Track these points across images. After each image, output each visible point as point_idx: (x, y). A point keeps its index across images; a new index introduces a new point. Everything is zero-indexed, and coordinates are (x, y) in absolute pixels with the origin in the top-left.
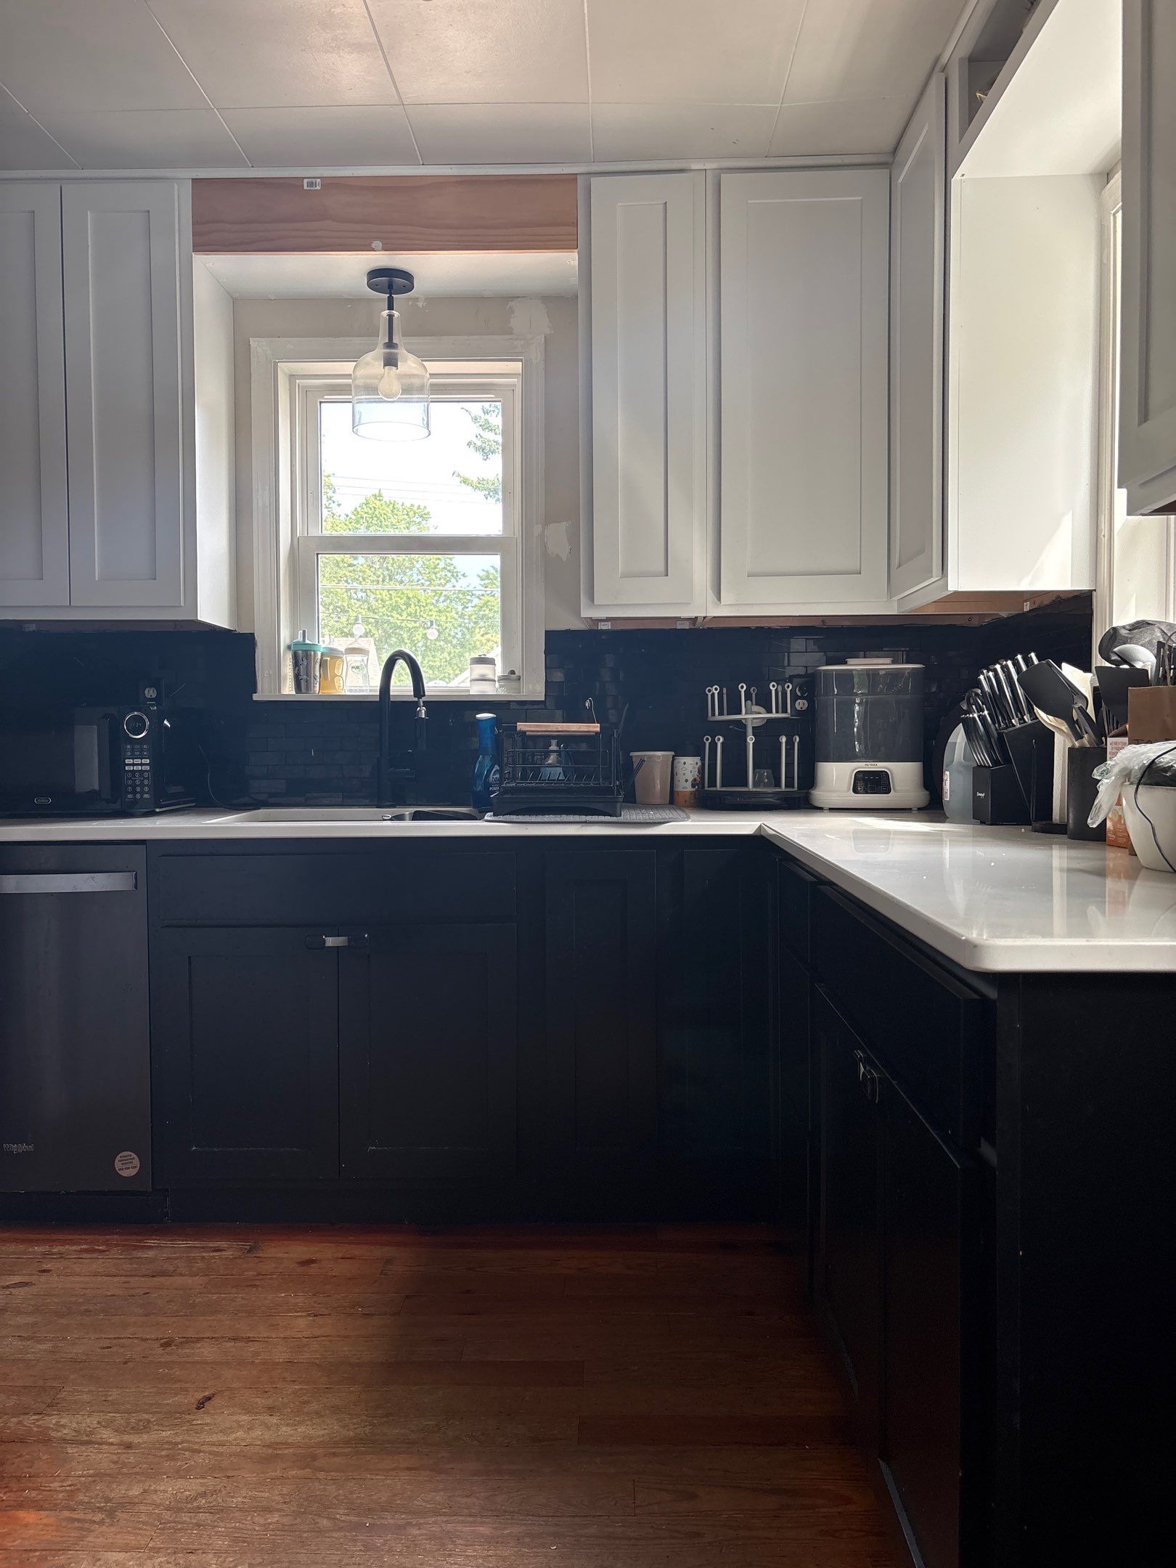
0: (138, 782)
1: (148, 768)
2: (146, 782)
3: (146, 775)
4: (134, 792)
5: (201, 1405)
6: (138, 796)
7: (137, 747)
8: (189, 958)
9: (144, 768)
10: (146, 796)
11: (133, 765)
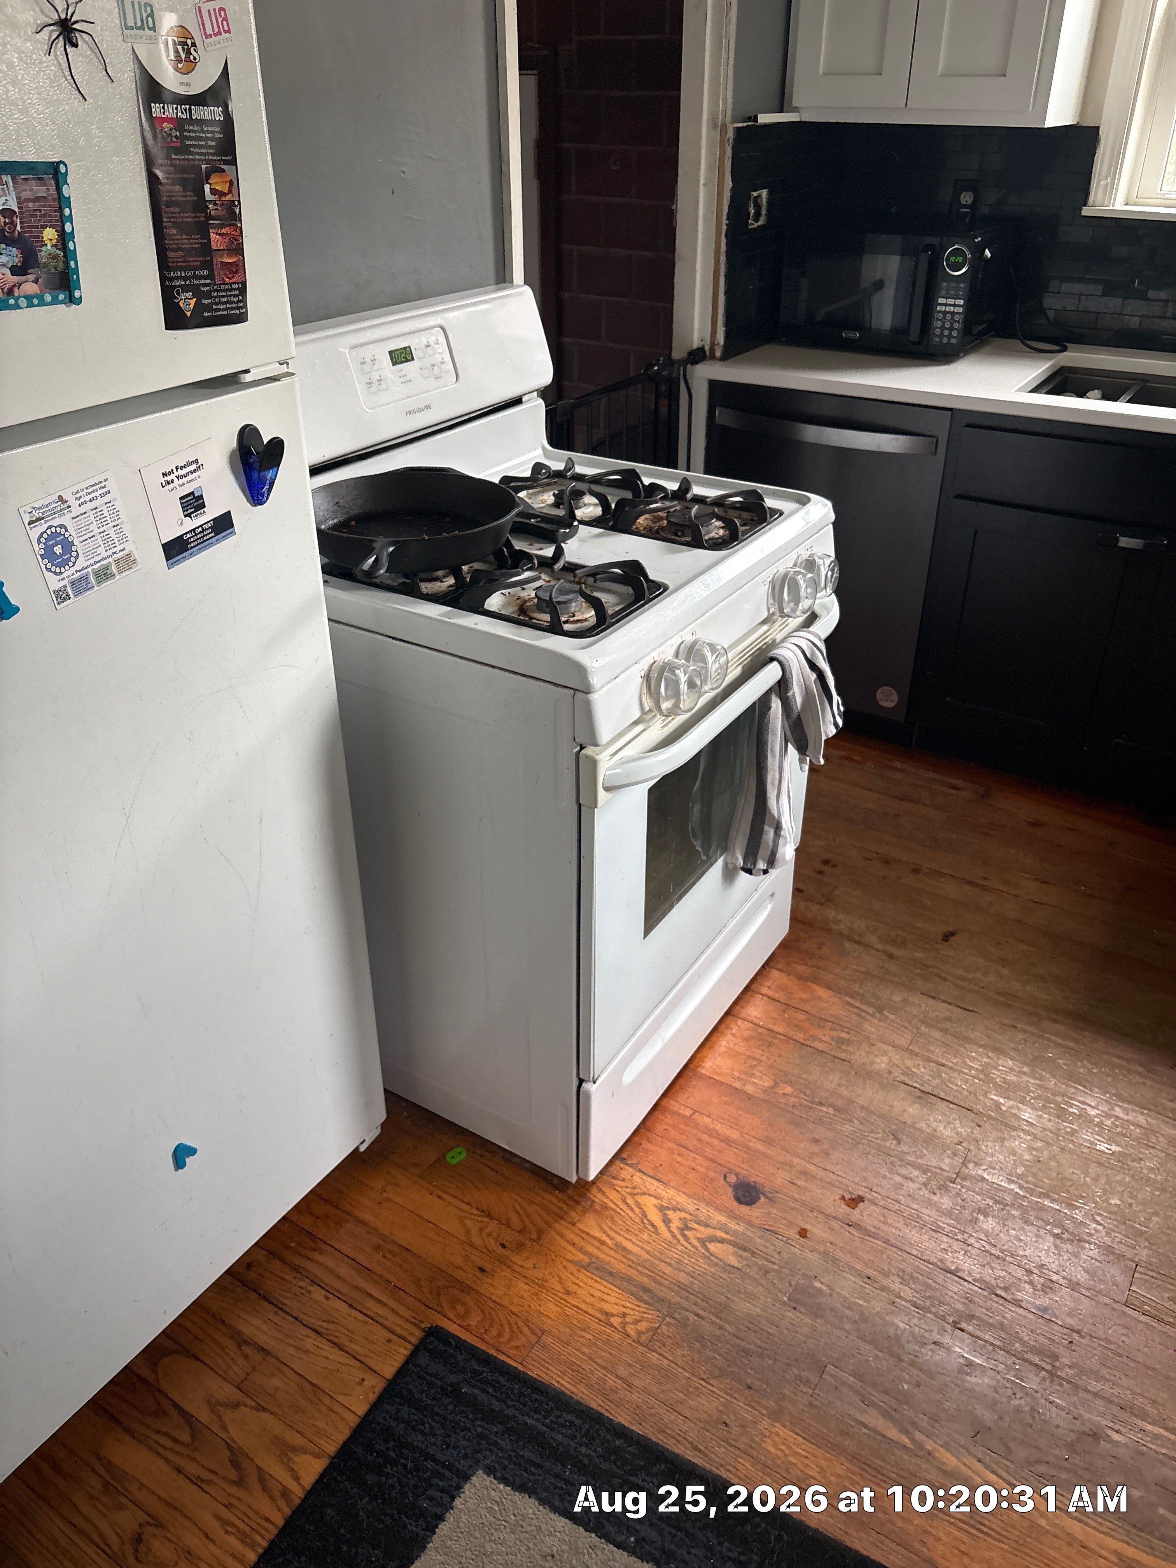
0: (947, 325)
1: (961, 310)
2: (956, 326)
3: (957, 318)
4: (942, 335)
5: (946, 937)
6: (945, 340)
7: (953, 285)
8: (976, 532)
9: (957, 310)
10: (954, 341)
11: (946, 305)
